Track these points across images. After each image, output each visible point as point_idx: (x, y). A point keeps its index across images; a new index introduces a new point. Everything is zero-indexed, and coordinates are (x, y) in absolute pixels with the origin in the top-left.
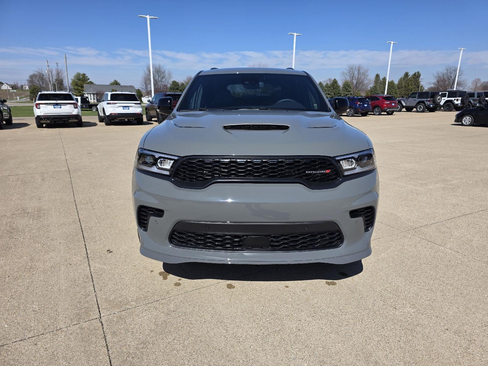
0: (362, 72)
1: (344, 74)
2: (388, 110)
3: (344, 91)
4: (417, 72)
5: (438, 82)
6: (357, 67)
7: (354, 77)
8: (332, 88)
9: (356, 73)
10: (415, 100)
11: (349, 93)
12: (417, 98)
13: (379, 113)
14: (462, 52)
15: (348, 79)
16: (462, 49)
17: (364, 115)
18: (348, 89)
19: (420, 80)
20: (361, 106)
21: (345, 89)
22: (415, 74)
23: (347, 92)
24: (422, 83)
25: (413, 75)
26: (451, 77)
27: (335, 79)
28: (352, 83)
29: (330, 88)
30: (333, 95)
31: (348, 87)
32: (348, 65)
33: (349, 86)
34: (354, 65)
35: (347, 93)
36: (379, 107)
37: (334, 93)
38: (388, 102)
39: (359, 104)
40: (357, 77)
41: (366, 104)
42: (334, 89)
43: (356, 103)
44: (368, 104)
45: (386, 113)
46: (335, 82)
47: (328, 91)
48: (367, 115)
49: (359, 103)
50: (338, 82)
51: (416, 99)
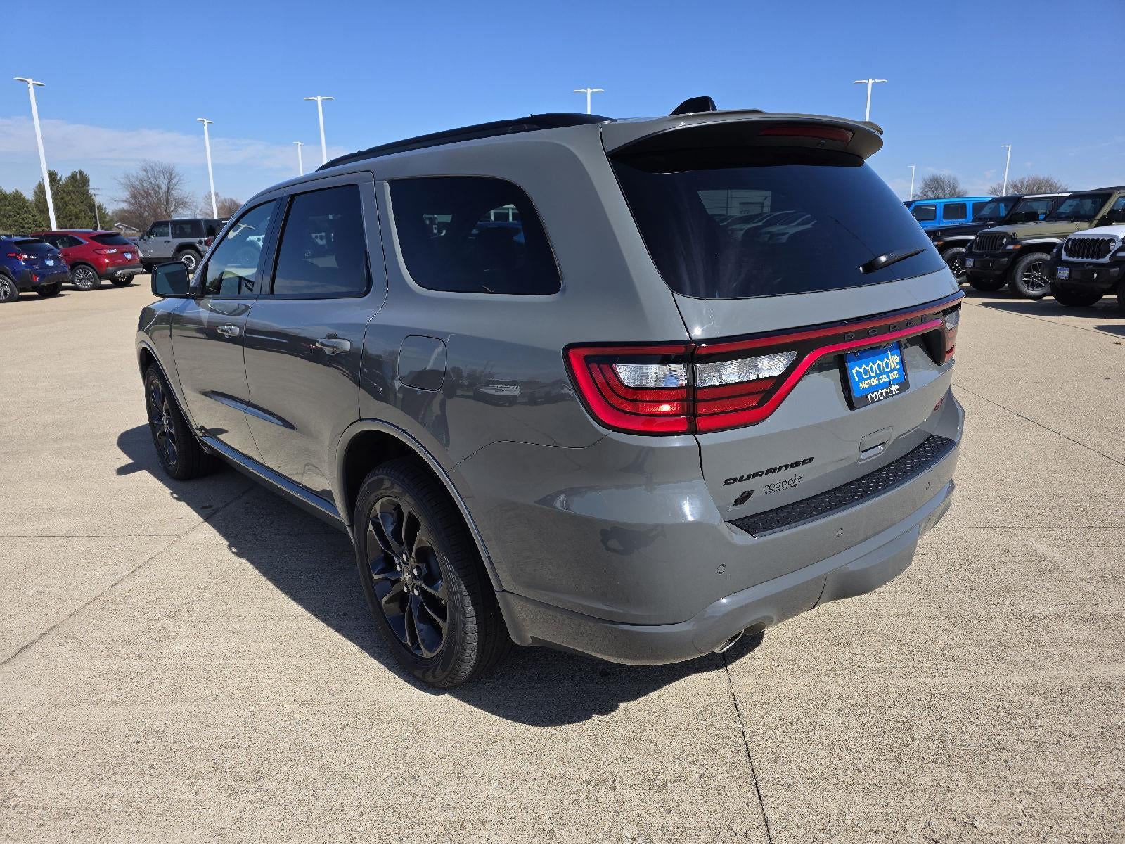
2: (119, 273)
4: (77, 171)
5: (134, 196)
10: (169, 242)
12: (173, 238)
13: (94, 283)
14: (206, 128)
16: (206, 121)
17: (50, 291)
19: (91, 192)
20: (36, 267)
22: (73, 177)
24: (98, 200)
25: (70, 178)
26: (160, 188)
36: (90, 266)
38: (114, 251)
39: (25, 260)
41: (50, 258)
43: (15, 257)
44: (55, 258)
45: (108, 282)
48: (61, 293)
49: (25, 256)
51: (169, 238)
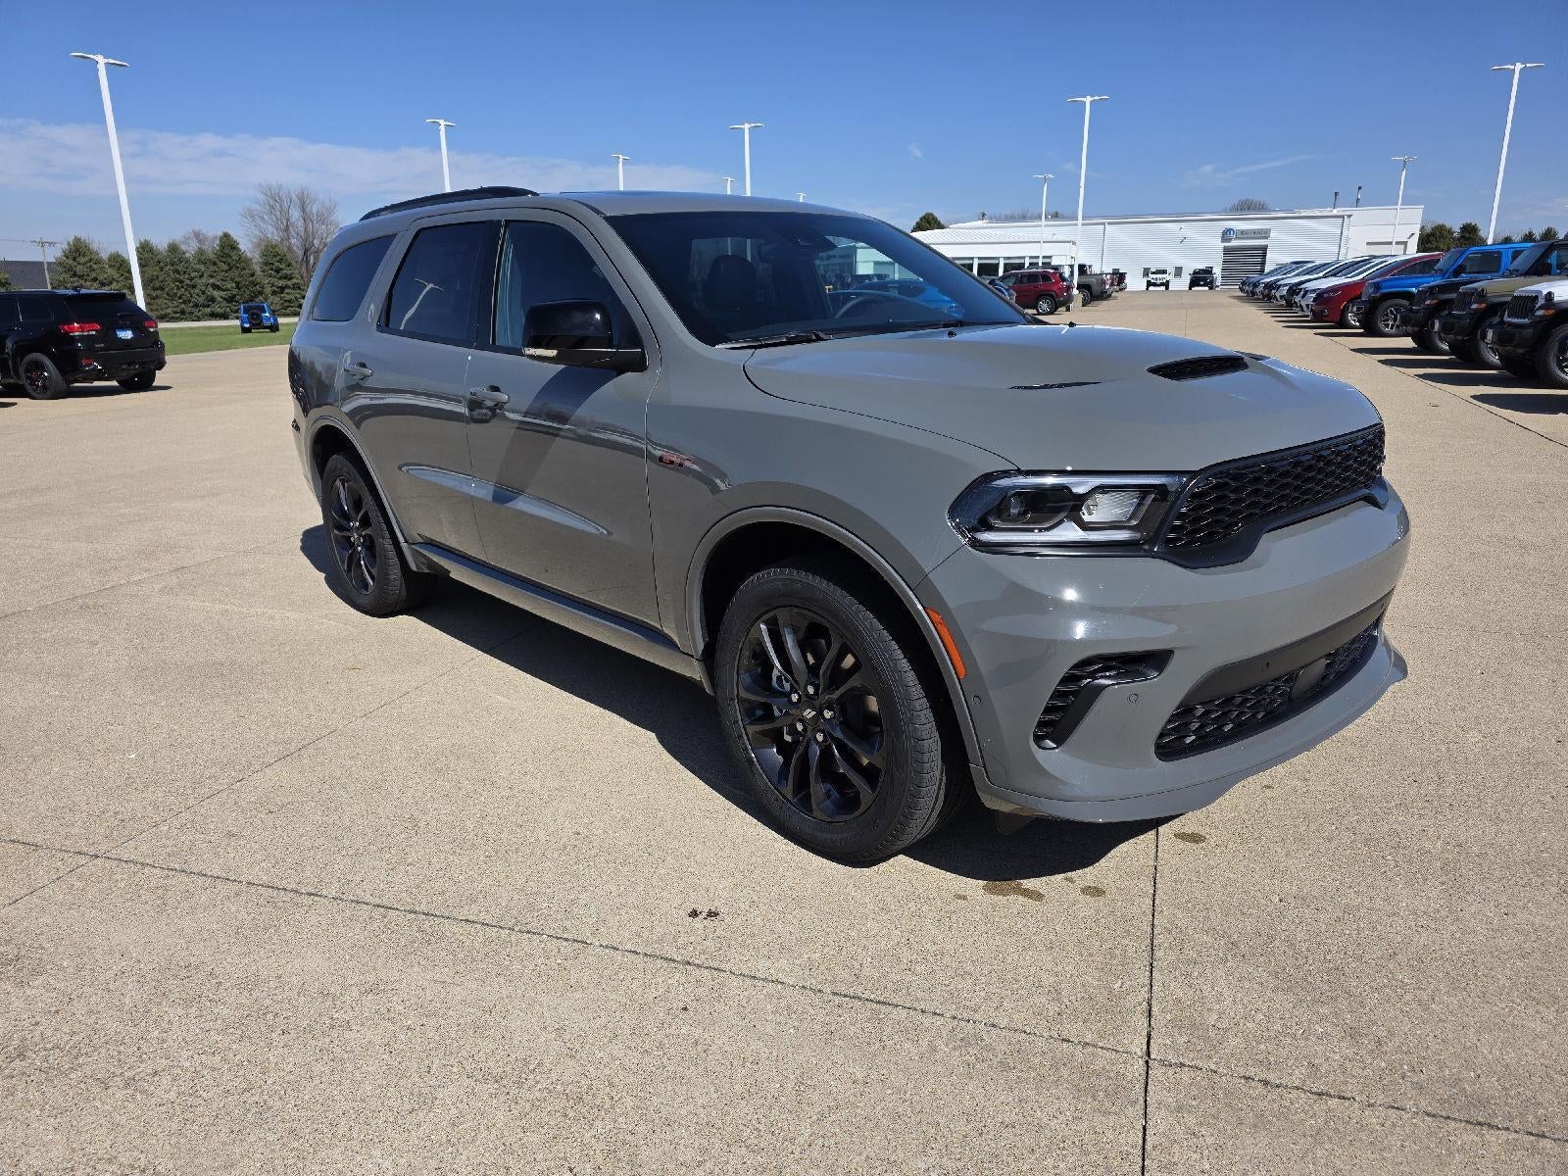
0: (314, 210)
1: (252, 216)
3: (270, 276)
6: (292, 193)
7: (291, 229)
8: (226, 267)
9: (295, 214)
11: (289, 283)
15: (274, 236)
18: (282, 269)
21: (272, 269)
23: (280, 278)
27: (226, 235)
28: (290, 248)
29: (215, 264)
30: (235, 291)
31: (279, 261)
32: (260, 185)
33: (282, 259)
34: (280, 187)
35: (281, 283)
37: (237, 283)
40: (301, 229)
42: (230, 269)
46: (228, 244)
47: (212, 277)
50: (242, 247)
